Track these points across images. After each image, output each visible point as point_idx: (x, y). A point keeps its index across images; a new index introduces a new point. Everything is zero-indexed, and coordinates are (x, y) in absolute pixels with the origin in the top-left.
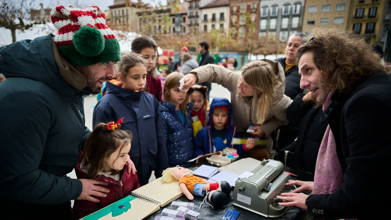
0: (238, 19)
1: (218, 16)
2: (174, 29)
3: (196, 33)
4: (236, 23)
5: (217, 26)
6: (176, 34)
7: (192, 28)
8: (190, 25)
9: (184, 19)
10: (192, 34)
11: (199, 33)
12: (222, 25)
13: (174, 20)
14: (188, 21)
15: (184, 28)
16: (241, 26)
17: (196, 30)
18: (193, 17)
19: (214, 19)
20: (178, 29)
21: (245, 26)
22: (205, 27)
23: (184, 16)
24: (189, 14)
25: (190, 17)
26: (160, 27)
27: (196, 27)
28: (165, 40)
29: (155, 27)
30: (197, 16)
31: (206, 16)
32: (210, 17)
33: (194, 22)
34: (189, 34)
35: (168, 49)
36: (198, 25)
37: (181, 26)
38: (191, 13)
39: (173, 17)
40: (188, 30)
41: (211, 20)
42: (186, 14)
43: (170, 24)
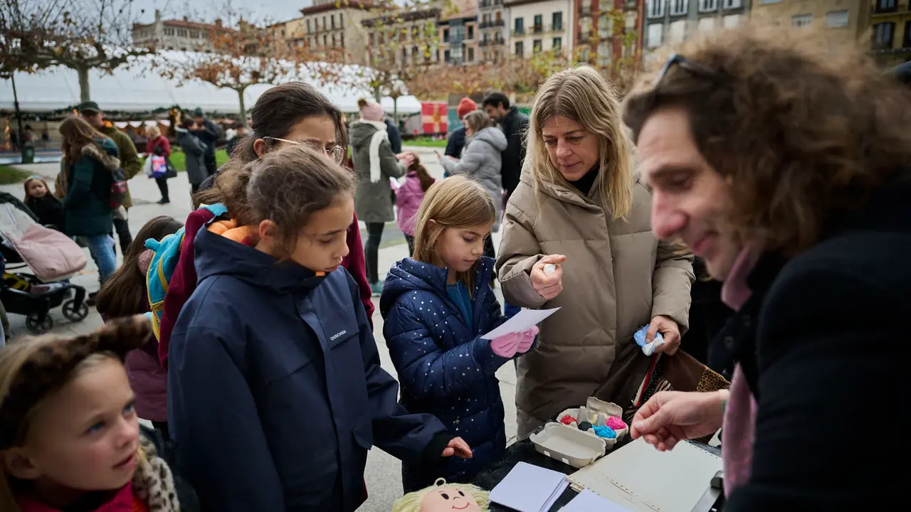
0: (595, 24)
1: (547, 21)
2: (447, 53)
3: (498, 61)
4: (591, 33)
5: (547, 44)
6: (450, 65)
7: (490, 48)
8: (484, 43)
9: (471, 29)
10: (489, 63)
11: (504, 60)
12: (557, 41)
13: (446, 33)
14: (479, 35)
15: (471, 51)
16: (603, 40)
17: (496, 53)
18: (491, 25)
19: (538, 27)
20: (457, 54)
21: (610, 40)
22: (519, 46)
23: (469, 24)
24: (480, 20)
25: (483, 26)
26: (415, 49)
27: (498, 47)
28: (426, 80)
29: (404, 51)
30: (500, 23)
31: (519, 22)
32: (529, 23)
33: (492, 37)
34: (482, 63)
35: (434, 98)
36: (502, 42)
37: (464, 46)
38: (484, 16)
39: (446, 27)
40: (478, 54)
41: (532, 30)
42: (474, 19)
43: (438, 44)
